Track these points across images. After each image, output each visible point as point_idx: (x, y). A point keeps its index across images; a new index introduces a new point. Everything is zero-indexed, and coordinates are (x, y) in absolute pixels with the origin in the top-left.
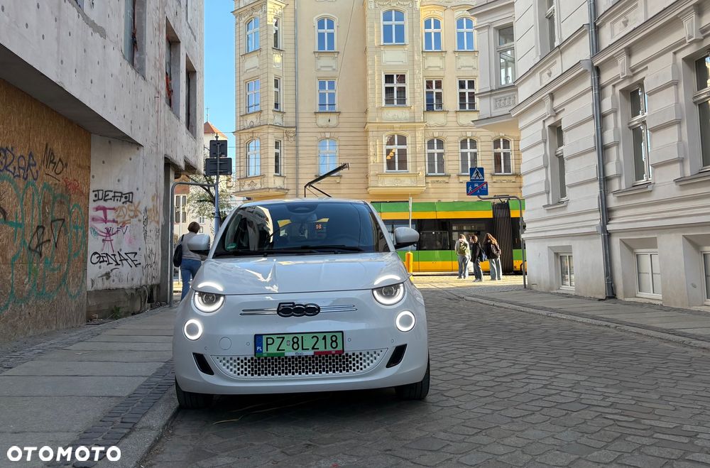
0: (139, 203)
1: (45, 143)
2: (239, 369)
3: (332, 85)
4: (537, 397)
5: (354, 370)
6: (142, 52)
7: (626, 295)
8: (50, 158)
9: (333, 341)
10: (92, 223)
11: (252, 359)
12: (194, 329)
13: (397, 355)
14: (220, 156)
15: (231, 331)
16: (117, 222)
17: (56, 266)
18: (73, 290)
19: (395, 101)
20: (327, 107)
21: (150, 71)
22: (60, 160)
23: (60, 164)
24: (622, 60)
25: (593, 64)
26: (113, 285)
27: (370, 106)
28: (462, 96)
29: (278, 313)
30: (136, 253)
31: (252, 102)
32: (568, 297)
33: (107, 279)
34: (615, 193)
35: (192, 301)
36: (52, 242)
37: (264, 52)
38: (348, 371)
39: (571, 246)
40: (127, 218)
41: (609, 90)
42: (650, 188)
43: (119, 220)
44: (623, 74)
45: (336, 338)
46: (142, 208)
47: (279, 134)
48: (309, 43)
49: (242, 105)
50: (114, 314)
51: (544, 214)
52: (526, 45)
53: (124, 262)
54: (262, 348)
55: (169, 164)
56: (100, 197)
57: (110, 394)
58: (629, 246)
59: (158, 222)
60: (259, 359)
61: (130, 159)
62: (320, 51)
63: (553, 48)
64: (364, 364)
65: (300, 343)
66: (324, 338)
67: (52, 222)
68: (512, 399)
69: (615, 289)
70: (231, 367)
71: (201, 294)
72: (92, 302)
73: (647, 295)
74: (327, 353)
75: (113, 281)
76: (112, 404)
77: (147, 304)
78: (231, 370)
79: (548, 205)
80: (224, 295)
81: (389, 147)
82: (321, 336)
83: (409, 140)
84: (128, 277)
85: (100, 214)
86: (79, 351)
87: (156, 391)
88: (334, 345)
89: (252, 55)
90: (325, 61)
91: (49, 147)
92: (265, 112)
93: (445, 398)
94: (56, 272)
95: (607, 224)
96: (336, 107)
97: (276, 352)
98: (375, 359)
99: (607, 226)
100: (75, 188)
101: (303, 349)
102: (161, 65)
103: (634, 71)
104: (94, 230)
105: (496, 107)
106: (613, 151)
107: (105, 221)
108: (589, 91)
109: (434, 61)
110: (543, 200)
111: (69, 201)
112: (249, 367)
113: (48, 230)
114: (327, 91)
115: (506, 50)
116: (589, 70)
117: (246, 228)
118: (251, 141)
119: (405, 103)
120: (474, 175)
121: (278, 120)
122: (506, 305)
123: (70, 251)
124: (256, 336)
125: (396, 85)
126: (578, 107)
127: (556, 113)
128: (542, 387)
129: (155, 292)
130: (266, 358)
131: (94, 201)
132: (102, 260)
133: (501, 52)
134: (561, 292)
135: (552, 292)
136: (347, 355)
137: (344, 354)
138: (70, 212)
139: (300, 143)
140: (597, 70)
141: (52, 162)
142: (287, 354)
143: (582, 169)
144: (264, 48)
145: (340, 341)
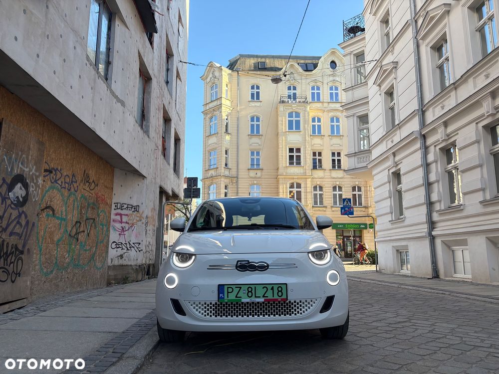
0: (143, 212)
1: (84, 169)
2: (205, 312)
3: (258, 154)
4: (430, 340)
5: (295, 314)
6: (148, 122)
7: (446, 276)
8: (86, 179)
9: (279, 291)
10: (113, 223)
11: (216, 303)
12: (172, 280)
13: (328, 303)
14: (193, 187)
15: (200, 281)
16: (128, 223)
17: (88, 248)
18: (99, 265)
19: (295, 163)
20: (255, 166)
21: (152, 133)
22: (93, 181)
23: (93, 184)
24: (441, 130)
25: (421, 133)
26: (125, 263)
27: (280, 166)
28: (334, 161)
29: (236, 268)
30: (140, 243)
31: (212, 163)
32: (407, 277)
33: (121, 259)
34: (437, 211)
35: (171, 260)
36: (86, 232)
37: (219, 135)
38: (290, 315)
39: (407, 245)
40: (135, 221)
41: (432, 149)
42: (462, 207)
43: (130, 222)
44: (441, 138)
45: (282, 288)
46: (144, 215)
47: (227, 181)
48: (246, 129)
49: (206, 165)
50: (125, 281)
51: (389, 226)
52: (377, 126)
53: (132, 248)
54: (224, 295)
55: (162, 192)
56: (119, 207)
57: (110, 331)
58: (447, 245)
59: (154, 226)
60: (221, 304)
61: (138, 185)
62: (252, 135)
63: (393, 125)
64: (303, 310)
65: (253, 292)
66: (272, 289)
67: (86, 219)
68: (411, 340)
69: (439, 271)
70: (199, 310)
71: (178, 254)
72: (111, 273)
73: (460, 276)
74: (274, 300)
75: (125, 260)
76: (109, 338)
77: (146, 276)
78: (200, 312)
79: (392, 221)
80: (195, 255)
81: (291, 190)
82: (270, 287)
83: (302, 186)
84: (135, 258)
85: (118, 218)
86: (96, 301)
87: (143, 329)
88: (280, 294)
89: (212, 136)
90: (255, 140)
91: (86, 172)
92: (220, 169)
93: (359, 338)
94: (88, 252)
95: (432, 231)
96: (260, 166)
97: (235, 298)
98: (312, 306)
99: (432, 232)
100: (103, 200)
101: (256, 297)
102: (159, 131)
103: (449, 136)
104: (114, 228)
105: (358, 163)
106: (435, 186)
107: (121, 222)
108: (418, 150)
109: (317, 141)
110: (389, 217)
111: (98, 208)
112: (214, 310)
113: (84, 225)
114: (255, 157)
115: (363, 130)
116: (419, 137)
117: (210, 219)
118: (211, 185)
119: (300, 164)
120: (345, 203)
121: (227, 173)
122: (369, 281)
123: (98, 239)
124: (219, 285)
125: (295, 154)
126: (411, 161)
127: (396, 164)
128: (429, 332)
129: (151, 269)
130: (227, 303)
131: (115, 209)
132: (118, 246)
133: (360, 130)
134: (401, 274)
135: (395, 274)
136: (290, 302)
137: (288, 302)
138: (98, 215)
139: (239, 186)
140: (424, 137)
141: (87, 182)
142: (243, 300)
143: (414, 198)
144: (220, 132)
145: (284, 291)
